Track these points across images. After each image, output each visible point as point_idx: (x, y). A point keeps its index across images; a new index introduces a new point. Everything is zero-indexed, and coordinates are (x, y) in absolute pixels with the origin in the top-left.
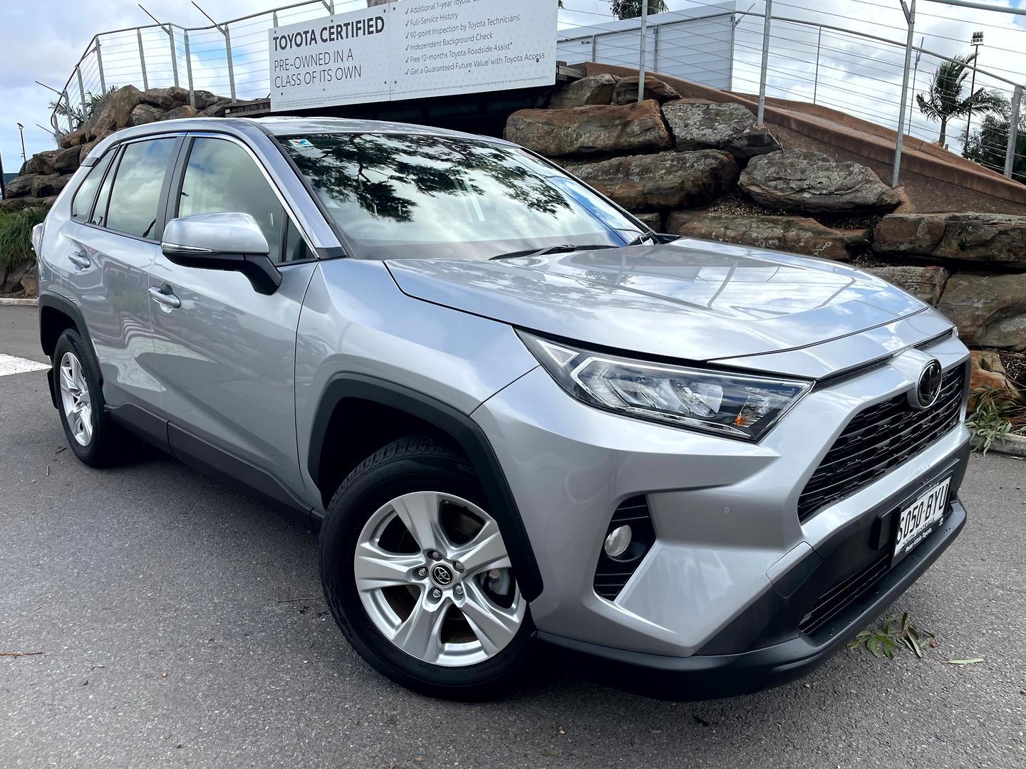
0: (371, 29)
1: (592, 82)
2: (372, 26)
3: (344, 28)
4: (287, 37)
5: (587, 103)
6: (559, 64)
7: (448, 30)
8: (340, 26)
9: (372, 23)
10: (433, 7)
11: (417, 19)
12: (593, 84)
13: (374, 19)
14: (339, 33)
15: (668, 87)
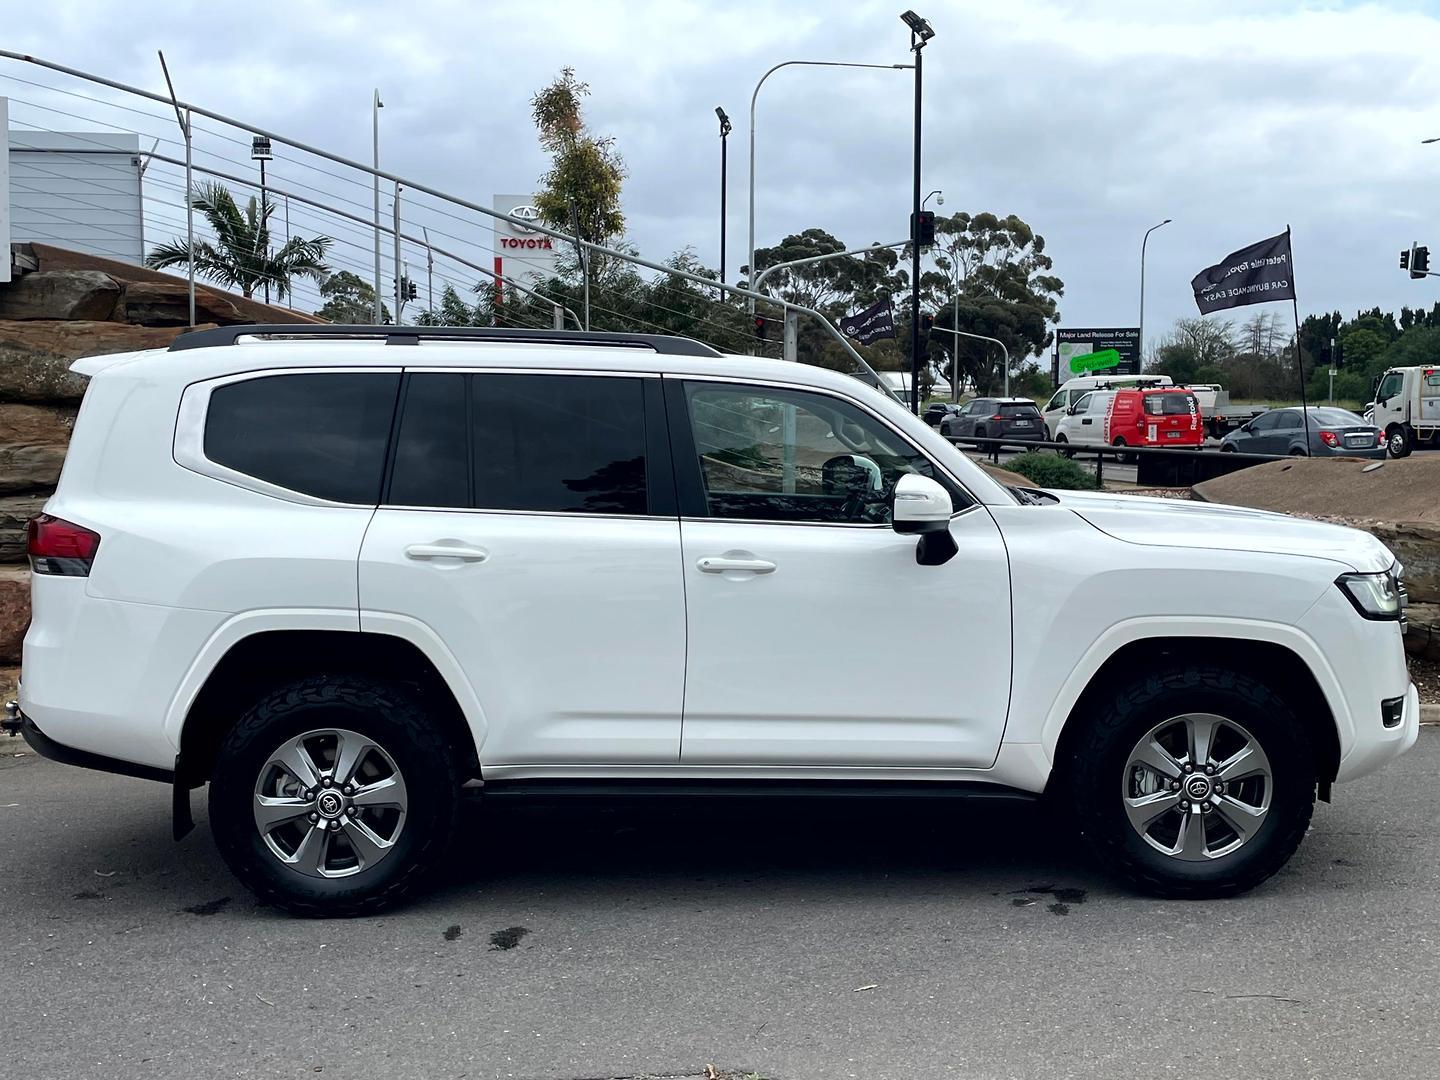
1: (77, 282)
5: (72, 317)
6: (15, 249)
12: (83, 288)
15: (236, 310)
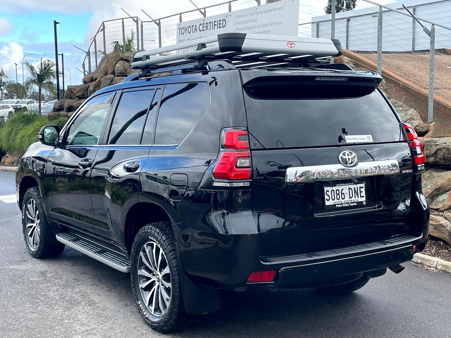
0: (220, 26)
2: (221, 24)
3: (209, 24)
4: (184, 28)
7: (253, 28)
8: (207, 23)
9: (221, 22)
10: (247, 16)
11: (240, 22)
13: (222, 20)
14: (207, 27)
